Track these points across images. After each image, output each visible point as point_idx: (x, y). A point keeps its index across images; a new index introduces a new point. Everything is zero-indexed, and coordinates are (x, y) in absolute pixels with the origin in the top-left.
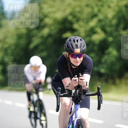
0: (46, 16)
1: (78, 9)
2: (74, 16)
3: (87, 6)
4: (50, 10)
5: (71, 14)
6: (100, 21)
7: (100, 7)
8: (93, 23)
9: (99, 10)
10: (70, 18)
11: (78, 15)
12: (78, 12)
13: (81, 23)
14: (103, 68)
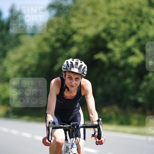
0: (74, 32)
1: (113, 25)
2: (109, 34)
3: (124, 21)
4: (80, 25)
5: (105, 30)
6: (139, 40)
7: (140, 23)
8: (130, 43)
9: (138, 27)
10: (104, 35)
11: (113, 32)
12: (114, 28)
13: (116, 42)
14: (140, 96)
